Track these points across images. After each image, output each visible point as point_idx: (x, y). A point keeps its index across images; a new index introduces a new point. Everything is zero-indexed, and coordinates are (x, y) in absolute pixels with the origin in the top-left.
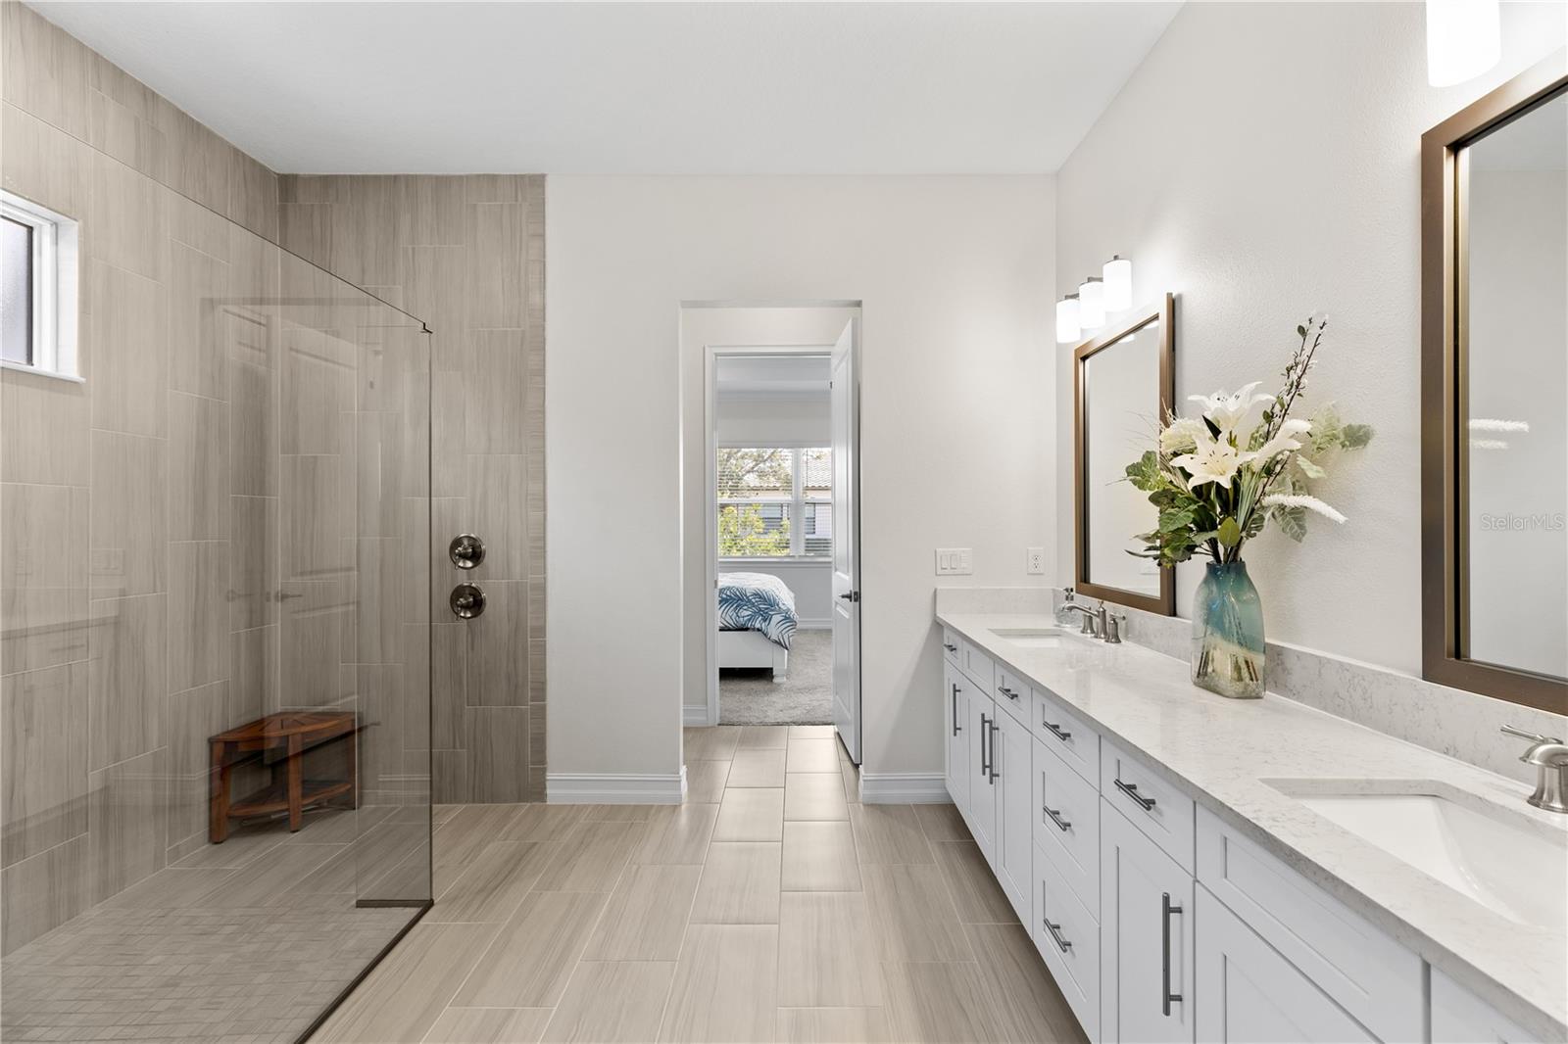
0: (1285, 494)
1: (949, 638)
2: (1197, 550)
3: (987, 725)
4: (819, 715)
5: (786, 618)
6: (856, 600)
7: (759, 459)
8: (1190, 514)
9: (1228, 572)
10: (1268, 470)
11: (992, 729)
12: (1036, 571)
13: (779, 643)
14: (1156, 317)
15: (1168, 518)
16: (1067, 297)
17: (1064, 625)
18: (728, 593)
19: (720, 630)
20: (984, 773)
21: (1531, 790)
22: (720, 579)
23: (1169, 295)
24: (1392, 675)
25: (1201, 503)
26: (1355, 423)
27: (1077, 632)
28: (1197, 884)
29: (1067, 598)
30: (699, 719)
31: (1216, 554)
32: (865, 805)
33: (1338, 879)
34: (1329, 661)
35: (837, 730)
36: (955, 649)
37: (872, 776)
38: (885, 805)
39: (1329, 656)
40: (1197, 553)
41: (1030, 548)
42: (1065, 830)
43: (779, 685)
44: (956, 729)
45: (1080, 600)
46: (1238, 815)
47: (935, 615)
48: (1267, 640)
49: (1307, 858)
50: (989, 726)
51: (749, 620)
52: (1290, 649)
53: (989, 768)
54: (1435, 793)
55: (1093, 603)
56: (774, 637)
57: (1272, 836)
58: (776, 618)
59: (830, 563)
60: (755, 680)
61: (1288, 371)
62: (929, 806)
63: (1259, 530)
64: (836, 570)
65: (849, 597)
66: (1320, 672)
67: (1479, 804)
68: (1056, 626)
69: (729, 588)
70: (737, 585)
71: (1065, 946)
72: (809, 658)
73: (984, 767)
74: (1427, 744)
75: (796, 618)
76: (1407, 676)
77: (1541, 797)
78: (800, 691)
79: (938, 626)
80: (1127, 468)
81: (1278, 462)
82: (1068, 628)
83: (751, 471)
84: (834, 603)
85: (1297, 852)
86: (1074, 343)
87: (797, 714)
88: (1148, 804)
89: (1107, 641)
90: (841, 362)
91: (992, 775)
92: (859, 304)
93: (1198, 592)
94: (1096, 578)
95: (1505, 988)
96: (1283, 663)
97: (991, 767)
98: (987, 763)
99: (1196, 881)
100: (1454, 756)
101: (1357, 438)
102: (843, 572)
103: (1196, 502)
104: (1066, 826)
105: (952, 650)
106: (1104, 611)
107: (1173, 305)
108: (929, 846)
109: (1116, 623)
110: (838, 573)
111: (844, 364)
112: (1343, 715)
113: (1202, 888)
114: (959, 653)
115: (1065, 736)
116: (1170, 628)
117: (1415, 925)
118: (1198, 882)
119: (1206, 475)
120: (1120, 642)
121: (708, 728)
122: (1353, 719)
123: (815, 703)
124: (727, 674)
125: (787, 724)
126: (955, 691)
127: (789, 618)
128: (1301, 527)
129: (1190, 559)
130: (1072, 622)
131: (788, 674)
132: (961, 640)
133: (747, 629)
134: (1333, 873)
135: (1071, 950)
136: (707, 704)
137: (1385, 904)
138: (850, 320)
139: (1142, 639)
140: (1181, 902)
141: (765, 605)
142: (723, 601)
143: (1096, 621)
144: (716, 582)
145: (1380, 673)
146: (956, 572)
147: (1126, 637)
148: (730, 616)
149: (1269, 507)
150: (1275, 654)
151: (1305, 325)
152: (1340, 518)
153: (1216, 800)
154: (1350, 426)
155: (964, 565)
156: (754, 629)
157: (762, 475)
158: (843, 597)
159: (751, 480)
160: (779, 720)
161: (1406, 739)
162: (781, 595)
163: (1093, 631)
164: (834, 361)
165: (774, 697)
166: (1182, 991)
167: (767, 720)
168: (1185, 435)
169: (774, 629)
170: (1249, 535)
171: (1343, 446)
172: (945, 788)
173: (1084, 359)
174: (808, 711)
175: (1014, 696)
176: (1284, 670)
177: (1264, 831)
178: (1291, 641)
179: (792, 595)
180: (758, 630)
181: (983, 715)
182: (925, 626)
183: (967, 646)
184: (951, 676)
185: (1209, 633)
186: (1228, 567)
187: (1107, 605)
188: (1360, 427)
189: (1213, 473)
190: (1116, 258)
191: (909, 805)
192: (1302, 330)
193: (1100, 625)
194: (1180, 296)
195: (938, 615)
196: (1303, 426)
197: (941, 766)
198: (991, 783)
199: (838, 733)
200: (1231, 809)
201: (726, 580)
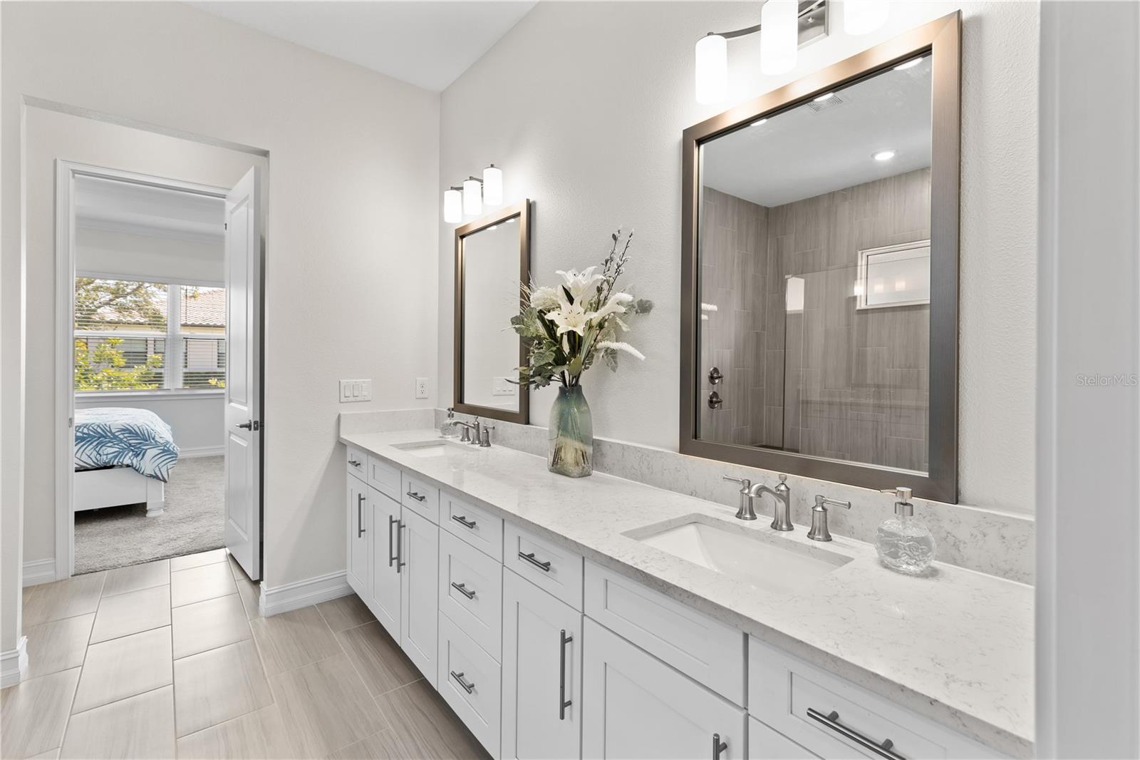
0: (611, 341)
1: (351, 455)
2: (553, 378)
3: (395, 525)
4: (207, 541)
5: (164, 451)
6: (255, 429)
7: (117, 293)
8: (552, 353)
9: (573, 393)
10: (601, 326)
11: (400, 527)
12: (423, 396)
13: (156, 477)
14: (518, 215)
15: (539, 356)
16: (452, 188)
17: (446, 436)
18: (86, 431)
19: (76, 471)
20: (391, 565)
21: (737, 510)
22: (76, 416)
23: (528, 200)
24: (663, 452)
25: (558, 346)
26: (644, 299)
27: (457, 441)
28: (585, 618)
29: (449, 416)
30: (45, 575)
31: (564, 381)
32: (265, 618)
33: (697, 596)
34: (629, 447)
35: (229, 552)
36: (359, 464)
37: (275, 589)
38: (288, 612)
39: (629, 444)
40: (553, 380)
41: (418, 379)
42: (471, 598)
43: (154, 518)
44: (360, 531)
45: (459, 416)
46: (624, 564)
47: (339, 436)
48: (594, 437)
49: (675, 586)
50: (397, 525)
51: (116, 457)
52: (605, 441)
53: (397, 560)
54: (696, 520)
55: (470, 419)
56: (149, 471)
57: (649, 575)
58: (151, 453)
59: (223, 394)
60: (122, 518)
61: (607, 263)
62: (332, 602)
63: (590, 365)
64: (230, 401)
65: (249, 426)
66: (623, 453)
67: (718, 523)
68: (441, 437)
69: (86, 426)
70: (98, 422)
71: (470, 688)
72: (191, 486)
73: (392, 559)
74: (681, 491)
75: (177, 449)
76: (671, 452)
77: (742, 513)
78: (182, 521)
79: (341, 445)
80: (512, 319)
81: (606, 320)
82: (449, 438)
83: (108, 304)
84: (227, 433)
85: (668, 583)
86: (455, 224)
87: (181, 544)
88: (546, 567)
89: (481, 446)
90: (239, 205)
91: (400, 565)
92: (265, 154)
93: (553, 407)
94: (469, 400)
95: (802, 642)
96: (601, 451)
97: (398, 558)
98: (395, 555)
99: (584, 615)
100: (695, 496)
101: (644, 308)
102: (241, 403)
103: (555, 345)
104: (471, 595)
105: (357, 465)
106: (479, 423)
107: (530, 207)
108: (335, 636)
109: (487, 432)
110: (232, 404)
111: (243, 208)
112: (636, 480)
113: (589, 620)
114: (364, 467)
115: (472, 525)
116: (526, 433)
117: (747, 616)
118: (585, 615)
119: (566, 326)
120: (490, 445)
121: (57, 582)
122: (641, 481)
123: (201, 530)
124: (83, 517)
125: (169, 557)
126: (360, 499)
127: (169, 450)
128: (616, 362)
129: (549, 384)
130: (452, 434)
131: (166, 506)
132: (365, 455)
133: (112, 467)
134: (693, 592)
135: (474, 689)
136: (55, 557)
137: (726, 605)
138: (253, 168)
139: (504, 443)
140: (572, 633)
141: (137, 440)
142: (79, 439)
143: (472, 432)
144: (71, 420)
145: (657, 452)
146: (358, 399)
147: (494, 442)
148: (89, 455)
149: (601, 349)
150: (597, 444)
151: (616, 234)
152: (642, 357)
153: (606, 556)
154: (641, 300)
155: (364, 393)
156: (121, 466)
157: (122, 309)
158: (241, 426)
159: (108, 313)
160: (158, 555)
161: (670, 490)
162: (157, 429)
163: (469, 440)
164: (229, 205)
165: (149, 532)
166: (572, 698)
167: (142, 558)
168: (547, 299)
169: (149, 463)
170: (586, 368)
171: (637, 313)
172: (347, 583)
173: (462, 237)
174: (194, 540)
175: (422, 498)
176: (602, 454)
177: (644, 572)
178: (605, 436)
179: (169, 427)
180: (128, 466)
181: (391, 517)
182: (329, 446)
183: (372, 461)
184: (354, 487)
185: (560, 433)
186: (571, 391)
187: (481, 419)
188: (647, 301)
189: (570, 325)
190: (492, 166)
191: (313, 606)
192: (614, 237)
193: (476, 434)
194: (534, 203)
195: (342, 436)
196: (627, 297)
197: (344, 565)
198: (399, 571)
199: (231, 555)
200: (618, 561)
201: (84, 417)
